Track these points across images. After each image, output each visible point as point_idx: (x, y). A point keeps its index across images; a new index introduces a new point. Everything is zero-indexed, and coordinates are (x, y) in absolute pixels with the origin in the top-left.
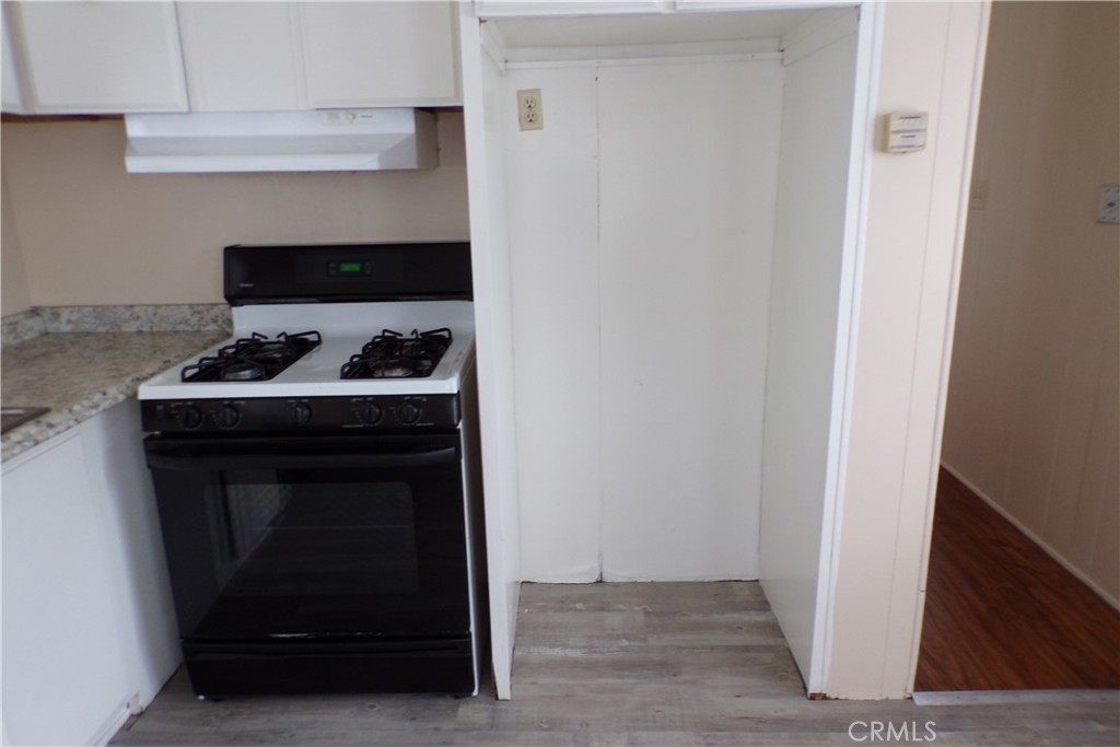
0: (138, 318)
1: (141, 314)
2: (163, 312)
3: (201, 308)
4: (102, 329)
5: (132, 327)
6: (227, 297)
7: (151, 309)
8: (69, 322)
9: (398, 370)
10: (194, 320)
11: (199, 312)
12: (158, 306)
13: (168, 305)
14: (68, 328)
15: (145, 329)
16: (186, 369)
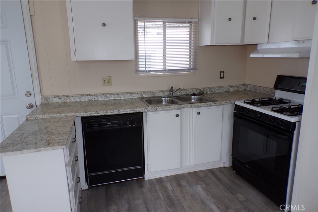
0: (260, 89)
1: (261, 89)
2: (265, 89)
3: (272, 89)
4: (254, 91)
5: (259, 91)
6: (274, 87)
7: (263, 88)
8: (249, 88)
9: (289, 113)
10: (270, 92)
11: (271, 90)
12: (264, 87)
13: (266, 87)
14: (249, 89)
15: (261, 92)
16: (246, 100)
